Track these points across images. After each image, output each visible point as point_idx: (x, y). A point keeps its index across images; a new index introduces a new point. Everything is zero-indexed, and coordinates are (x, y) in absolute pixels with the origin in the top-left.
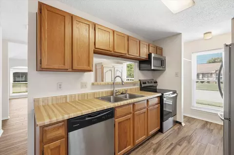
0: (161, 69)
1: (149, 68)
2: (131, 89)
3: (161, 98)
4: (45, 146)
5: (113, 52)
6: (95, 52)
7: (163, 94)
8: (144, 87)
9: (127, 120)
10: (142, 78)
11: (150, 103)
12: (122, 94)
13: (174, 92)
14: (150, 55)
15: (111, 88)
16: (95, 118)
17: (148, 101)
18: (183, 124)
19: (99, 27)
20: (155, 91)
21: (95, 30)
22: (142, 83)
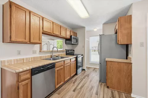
0: (76, 43)
1: (71, 43)
2: (61, 54)
3: (76, 58)
4: (20, 84)
5: (52, 34)
6: (43, 33)
7: (77, 56)
8: (68, 53)
9: (61, 69)
10: (67, 48)
11: (72, 60)
12: (57, 57)
13: (82, 55)
14: (71, 36)
15: (51, 54)
16: (46, 68)
17: (70, 59)
18: (86, 70)
19: (46, 19)
20: (73, 55)
21: (43, 21)
22: (67, 51)
